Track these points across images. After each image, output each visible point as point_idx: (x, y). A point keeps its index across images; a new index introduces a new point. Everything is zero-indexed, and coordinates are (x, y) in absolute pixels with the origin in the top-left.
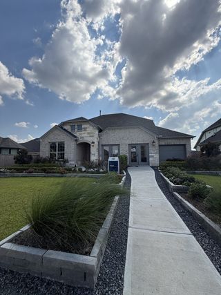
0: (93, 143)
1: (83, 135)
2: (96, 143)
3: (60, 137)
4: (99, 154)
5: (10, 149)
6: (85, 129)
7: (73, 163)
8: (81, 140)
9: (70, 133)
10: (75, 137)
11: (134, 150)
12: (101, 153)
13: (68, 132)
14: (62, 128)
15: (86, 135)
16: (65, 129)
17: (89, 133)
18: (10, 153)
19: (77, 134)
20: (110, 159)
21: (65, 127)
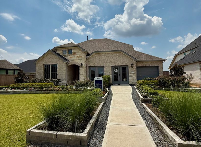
0: (82, 65)
1: (73, 59)
2: (84, 65)
3: (53, 60)
4: (87, 74)
5: (7, 70)
6: (75, 53)
7: (65, 82)
8: (71, 63)
9: (62, 56)
10: (67, 60)
11: (116, 71)
12: (88, 74)
13: (60, 55)
14: (55, 52)
15: (75, 58)
16: (57, 54)
17: (78, 57)
18: (7, 73)
19: (68, 57)
20: (96, 79)
21: (58, 52)
